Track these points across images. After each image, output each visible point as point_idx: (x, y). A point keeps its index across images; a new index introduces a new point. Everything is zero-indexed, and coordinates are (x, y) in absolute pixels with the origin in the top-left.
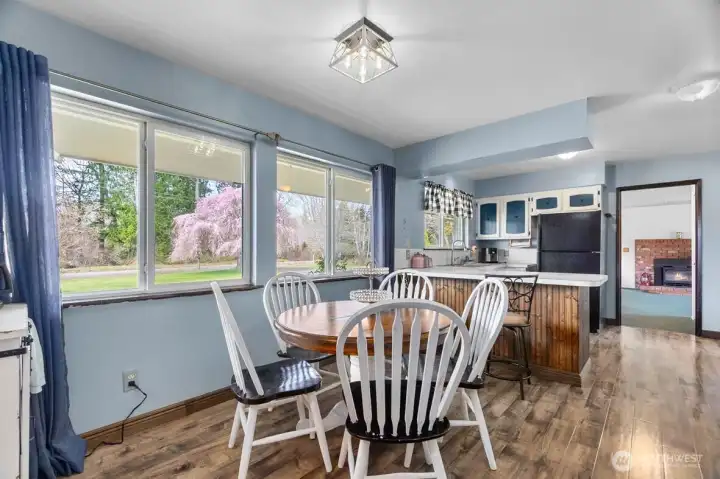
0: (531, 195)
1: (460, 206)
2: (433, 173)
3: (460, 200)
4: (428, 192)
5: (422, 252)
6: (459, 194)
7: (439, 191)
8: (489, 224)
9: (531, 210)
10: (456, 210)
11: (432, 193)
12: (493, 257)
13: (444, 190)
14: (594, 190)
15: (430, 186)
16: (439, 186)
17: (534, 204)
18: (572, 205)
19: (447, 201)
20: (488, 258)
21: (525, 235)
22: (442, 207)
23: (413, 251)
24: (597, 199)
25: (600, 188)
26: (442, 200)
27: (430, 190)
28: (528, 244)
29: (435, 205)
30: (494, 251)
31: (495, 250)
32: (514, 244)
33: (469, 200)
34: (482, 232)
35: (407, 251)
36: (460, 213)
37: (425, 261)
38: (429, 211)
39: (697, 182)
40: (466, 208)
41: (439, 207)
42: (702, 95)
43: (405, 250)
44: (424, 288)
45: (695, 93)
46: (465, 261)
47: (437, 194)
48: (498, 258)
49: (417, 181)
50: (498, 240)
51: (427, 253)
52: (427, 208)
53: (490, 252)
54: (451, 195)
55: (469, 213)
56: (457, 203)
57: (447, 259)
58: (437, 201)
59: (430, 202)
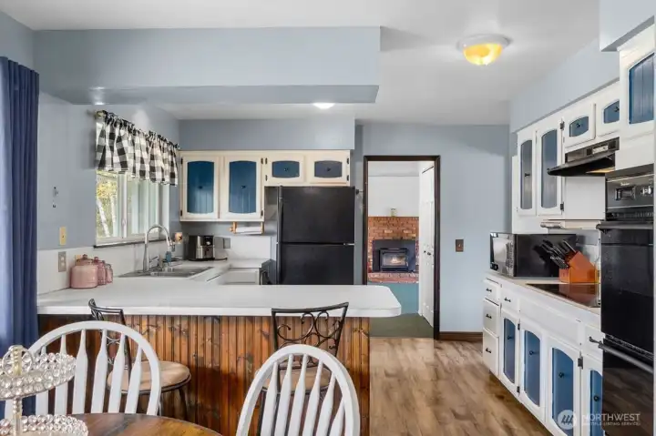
0: (264, 154)
1: (159, 163)
2: (113, 97)
3: (157, 151)
4: (103, 134)
5: (91, 254)
6: (156, 141)
7: (123, 132)
8: (200, 196)
9: (265, 178)
10: (153, 169)
11: (112, 136)
12: (207, 249)
13: (133, 132)
14: (342, 157)
15: (108, 121)
16: (124, 124)
17: (268, 169)
18: (317, 174)
19: (138, 154)
20: (200, 253)
21: (256, 216)
22: (130, 162)
23: (73, 253)
24: (346, 169)
25: (348, 154)
26: (129, 150)
27: (108, 130)
28: (259, 229)
29: (117, 159)
30: (208, 239)
31: (211, 239)
32: (238, 230)
33: (172, 153)
34: (190, 209)
35: (62, 255)
36: (158, 175)
37: (99, 273)
38: (106, 172)
39: (436, 159)
40: (167, 167)
41: (124, 164)
42: (487, 60)
43: (56, 252)
44: (137, 366)
45: (482, 56)
46: (165, 261)
47: (120, 139)
48: (215, 252)
49: (84, 108)
50: (215, 223)
51: (102, 255)
52: (102, 164)
53: (204, 243)
54: (143, 143)
55: (172, 175)
56: (153, 158)
57: (136, 262)
58: (122, 152)
59: (108, 153)
